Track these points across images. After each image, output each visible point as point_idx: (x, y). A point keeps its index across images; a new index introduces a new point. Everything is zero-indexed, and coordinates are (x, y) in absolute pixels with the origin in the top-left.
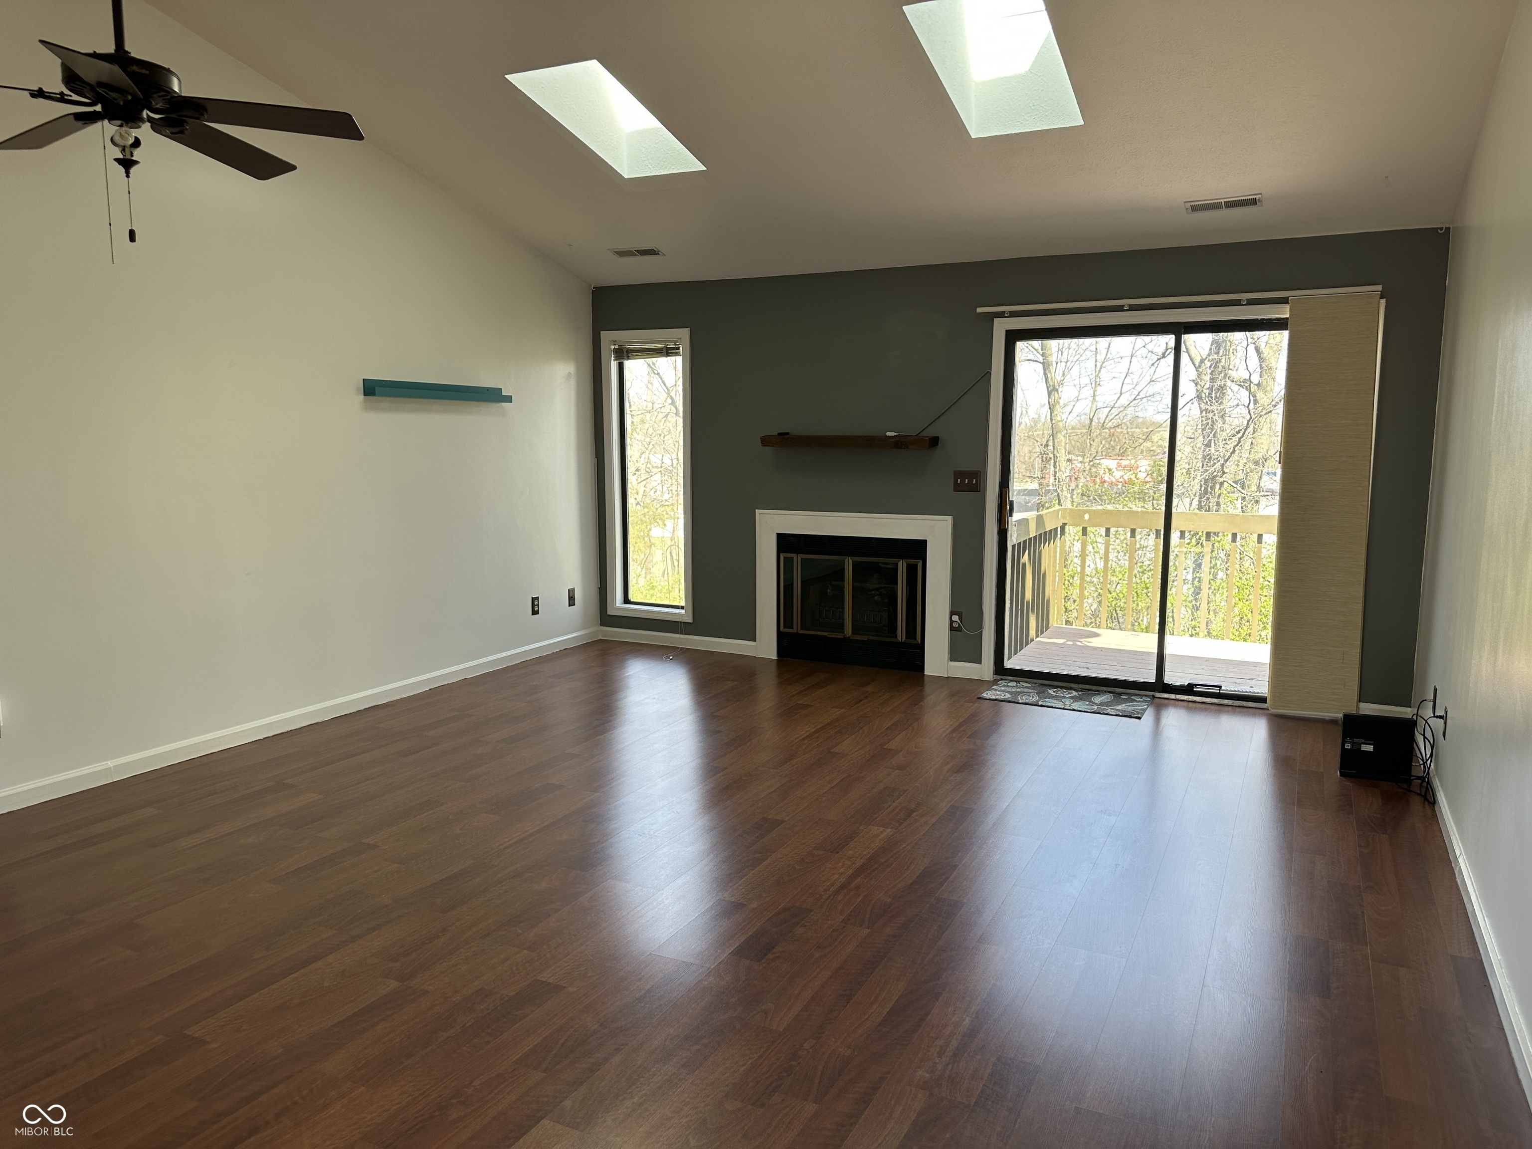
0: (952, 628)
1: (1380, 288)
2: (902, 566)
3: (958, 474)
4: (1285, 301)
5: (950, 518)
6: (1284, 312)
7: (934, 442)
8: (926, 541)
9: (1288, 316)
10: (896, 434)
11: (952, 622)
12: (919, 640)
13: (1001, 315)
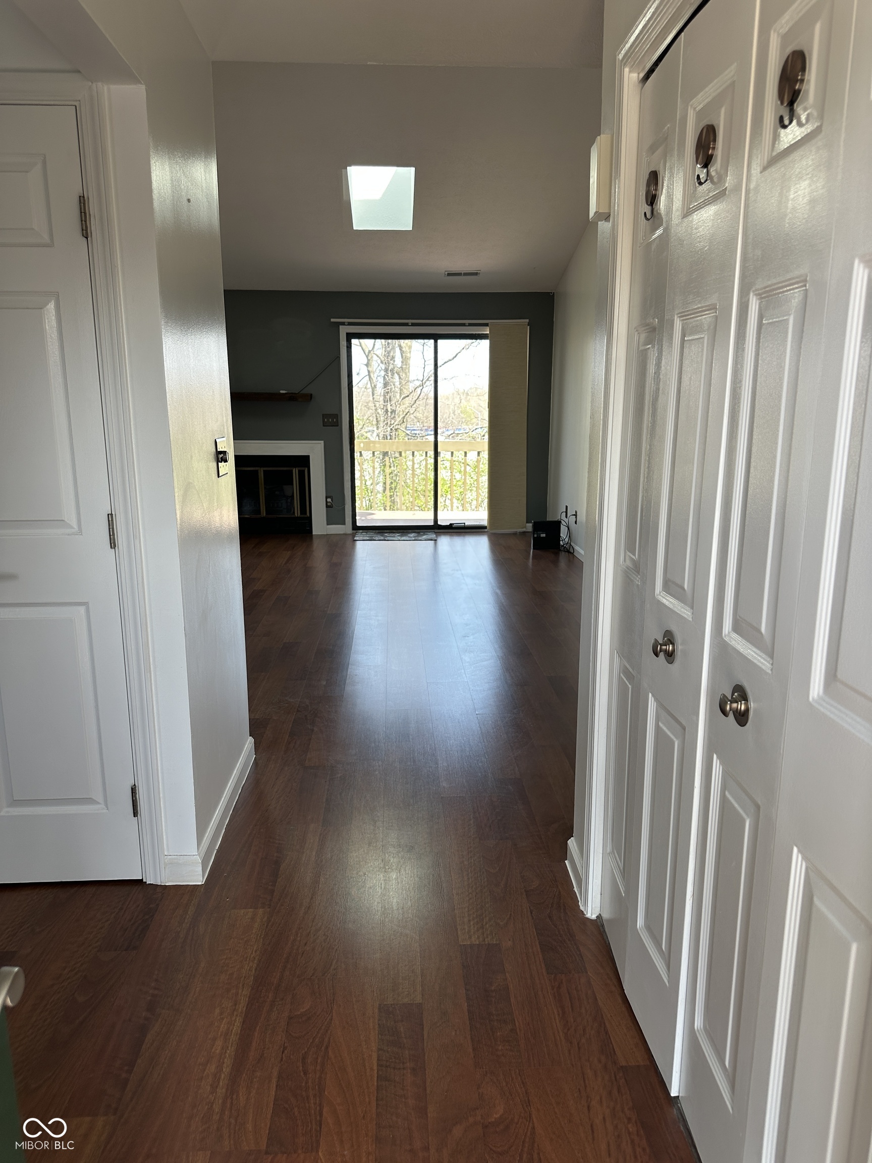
0: (327, 506)
1: (528, 320)
2: (295, 472)
3: (324, 416)
4: (487, 325)
5: (322, 442)
6: (487, 331)
7: (310, 397)
8: (309, 456)
9: (488, 332)
10: (286, 392)
11: (327, 502)
12: (308, 514)
13: (343, 324)
